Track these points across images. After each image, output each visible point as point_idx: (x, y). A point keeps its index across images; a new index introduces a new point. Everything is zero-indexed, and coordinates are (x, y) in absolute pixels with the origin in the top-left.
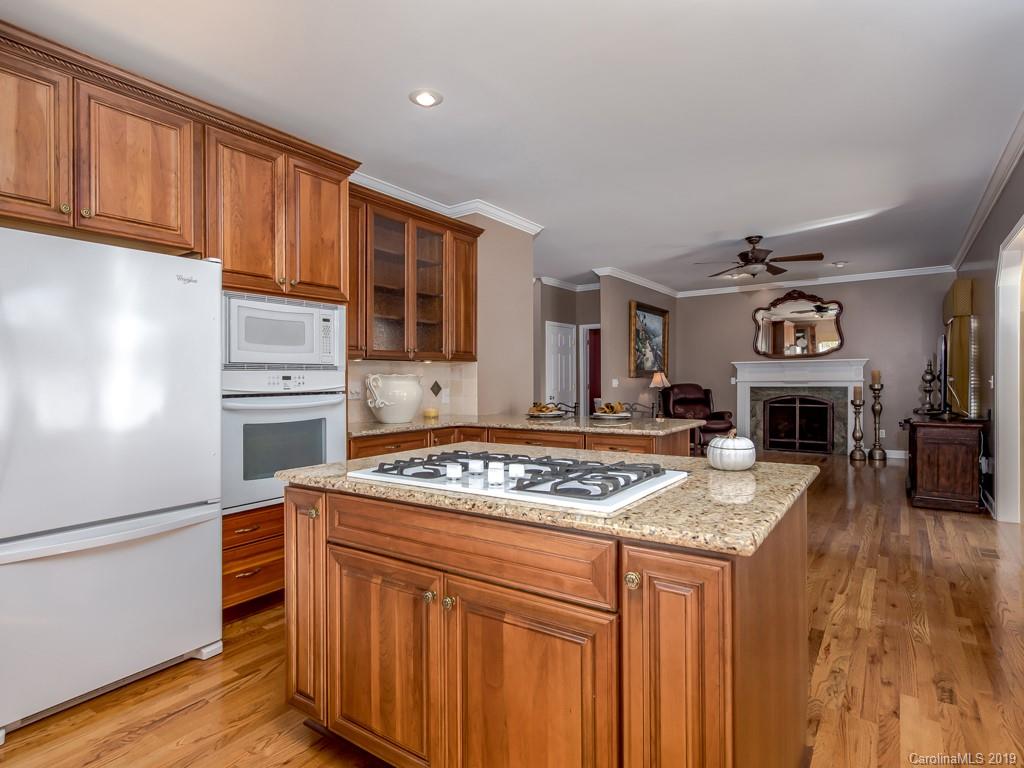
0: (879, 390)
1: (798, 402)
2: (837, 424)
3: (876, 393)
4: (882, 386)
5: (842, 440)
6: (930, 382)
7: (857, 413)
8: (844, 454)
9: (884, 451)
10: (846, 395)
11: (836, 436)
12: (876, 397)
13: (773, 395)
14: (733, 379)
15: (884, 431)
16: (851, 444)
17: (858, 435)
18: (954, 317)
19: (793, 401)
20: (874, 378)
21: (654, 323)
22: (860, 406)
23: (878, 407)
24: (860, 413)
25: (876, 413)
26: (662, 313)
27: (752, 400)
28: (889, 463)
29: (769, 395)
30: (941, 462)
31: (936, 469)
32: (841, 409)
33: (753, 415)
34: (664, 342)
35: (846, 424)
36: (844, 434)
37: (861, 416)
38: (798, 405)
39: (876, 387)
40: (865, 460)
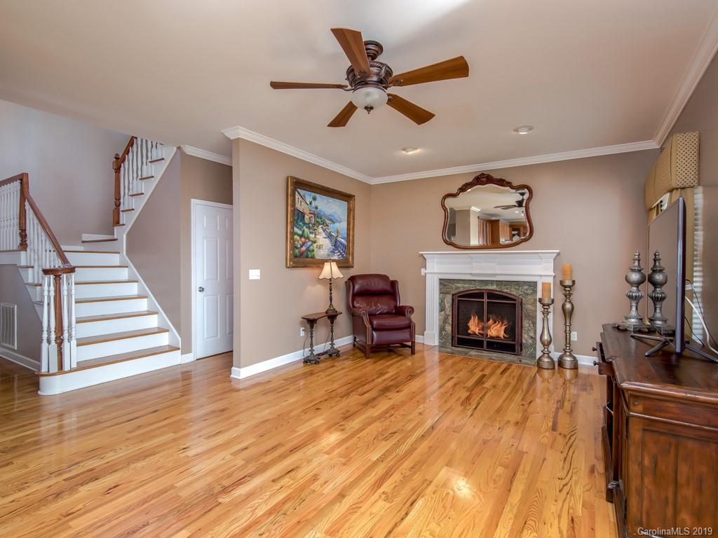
0: (570, 287)
1: (485, 296)
2: (526, 324)
3: (568, 289)
4: (574, 282)
5: (530, 341)
6: (638, 284)
7: (545, 313)
8: (533, 356)
9: (574, 358)
10: (535, 292)
11: (525, 336)
12: (568, 296)
13: (462, 287)
14: (423, 270)
15: (576, 333)
16: (539, 347)
17: (546, 337)
18: (671, 191)
19: (480, 295)
20: (564, 273)
21: (332, 208)
22: (548, 305)
23: (568, 306)
24: (548, 313)
25: (568, 314)
26: (347, 197)
27: (441, 293)
28: (581, 371)
29: (457, 288)
30: (682, 479)
31: (671, 489)
32: (529, 306)
33: (442, 309)
34: (348, 229)
35: (534, 324)
36: (532, 334)
37: (551, 316)
38: (485, 300)
39: (568, 283)
40: (554, 368)
